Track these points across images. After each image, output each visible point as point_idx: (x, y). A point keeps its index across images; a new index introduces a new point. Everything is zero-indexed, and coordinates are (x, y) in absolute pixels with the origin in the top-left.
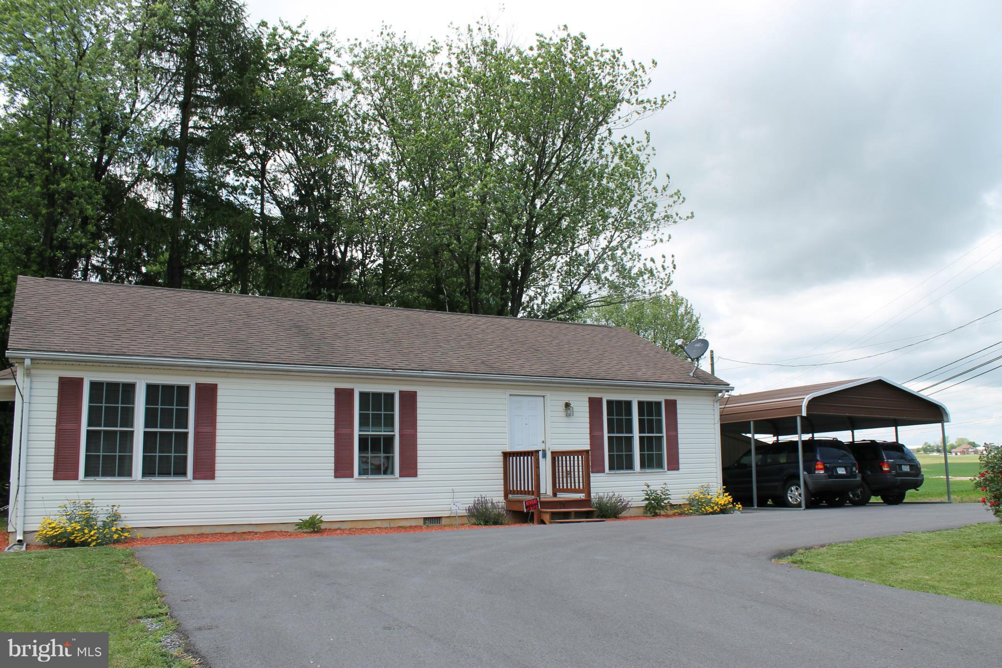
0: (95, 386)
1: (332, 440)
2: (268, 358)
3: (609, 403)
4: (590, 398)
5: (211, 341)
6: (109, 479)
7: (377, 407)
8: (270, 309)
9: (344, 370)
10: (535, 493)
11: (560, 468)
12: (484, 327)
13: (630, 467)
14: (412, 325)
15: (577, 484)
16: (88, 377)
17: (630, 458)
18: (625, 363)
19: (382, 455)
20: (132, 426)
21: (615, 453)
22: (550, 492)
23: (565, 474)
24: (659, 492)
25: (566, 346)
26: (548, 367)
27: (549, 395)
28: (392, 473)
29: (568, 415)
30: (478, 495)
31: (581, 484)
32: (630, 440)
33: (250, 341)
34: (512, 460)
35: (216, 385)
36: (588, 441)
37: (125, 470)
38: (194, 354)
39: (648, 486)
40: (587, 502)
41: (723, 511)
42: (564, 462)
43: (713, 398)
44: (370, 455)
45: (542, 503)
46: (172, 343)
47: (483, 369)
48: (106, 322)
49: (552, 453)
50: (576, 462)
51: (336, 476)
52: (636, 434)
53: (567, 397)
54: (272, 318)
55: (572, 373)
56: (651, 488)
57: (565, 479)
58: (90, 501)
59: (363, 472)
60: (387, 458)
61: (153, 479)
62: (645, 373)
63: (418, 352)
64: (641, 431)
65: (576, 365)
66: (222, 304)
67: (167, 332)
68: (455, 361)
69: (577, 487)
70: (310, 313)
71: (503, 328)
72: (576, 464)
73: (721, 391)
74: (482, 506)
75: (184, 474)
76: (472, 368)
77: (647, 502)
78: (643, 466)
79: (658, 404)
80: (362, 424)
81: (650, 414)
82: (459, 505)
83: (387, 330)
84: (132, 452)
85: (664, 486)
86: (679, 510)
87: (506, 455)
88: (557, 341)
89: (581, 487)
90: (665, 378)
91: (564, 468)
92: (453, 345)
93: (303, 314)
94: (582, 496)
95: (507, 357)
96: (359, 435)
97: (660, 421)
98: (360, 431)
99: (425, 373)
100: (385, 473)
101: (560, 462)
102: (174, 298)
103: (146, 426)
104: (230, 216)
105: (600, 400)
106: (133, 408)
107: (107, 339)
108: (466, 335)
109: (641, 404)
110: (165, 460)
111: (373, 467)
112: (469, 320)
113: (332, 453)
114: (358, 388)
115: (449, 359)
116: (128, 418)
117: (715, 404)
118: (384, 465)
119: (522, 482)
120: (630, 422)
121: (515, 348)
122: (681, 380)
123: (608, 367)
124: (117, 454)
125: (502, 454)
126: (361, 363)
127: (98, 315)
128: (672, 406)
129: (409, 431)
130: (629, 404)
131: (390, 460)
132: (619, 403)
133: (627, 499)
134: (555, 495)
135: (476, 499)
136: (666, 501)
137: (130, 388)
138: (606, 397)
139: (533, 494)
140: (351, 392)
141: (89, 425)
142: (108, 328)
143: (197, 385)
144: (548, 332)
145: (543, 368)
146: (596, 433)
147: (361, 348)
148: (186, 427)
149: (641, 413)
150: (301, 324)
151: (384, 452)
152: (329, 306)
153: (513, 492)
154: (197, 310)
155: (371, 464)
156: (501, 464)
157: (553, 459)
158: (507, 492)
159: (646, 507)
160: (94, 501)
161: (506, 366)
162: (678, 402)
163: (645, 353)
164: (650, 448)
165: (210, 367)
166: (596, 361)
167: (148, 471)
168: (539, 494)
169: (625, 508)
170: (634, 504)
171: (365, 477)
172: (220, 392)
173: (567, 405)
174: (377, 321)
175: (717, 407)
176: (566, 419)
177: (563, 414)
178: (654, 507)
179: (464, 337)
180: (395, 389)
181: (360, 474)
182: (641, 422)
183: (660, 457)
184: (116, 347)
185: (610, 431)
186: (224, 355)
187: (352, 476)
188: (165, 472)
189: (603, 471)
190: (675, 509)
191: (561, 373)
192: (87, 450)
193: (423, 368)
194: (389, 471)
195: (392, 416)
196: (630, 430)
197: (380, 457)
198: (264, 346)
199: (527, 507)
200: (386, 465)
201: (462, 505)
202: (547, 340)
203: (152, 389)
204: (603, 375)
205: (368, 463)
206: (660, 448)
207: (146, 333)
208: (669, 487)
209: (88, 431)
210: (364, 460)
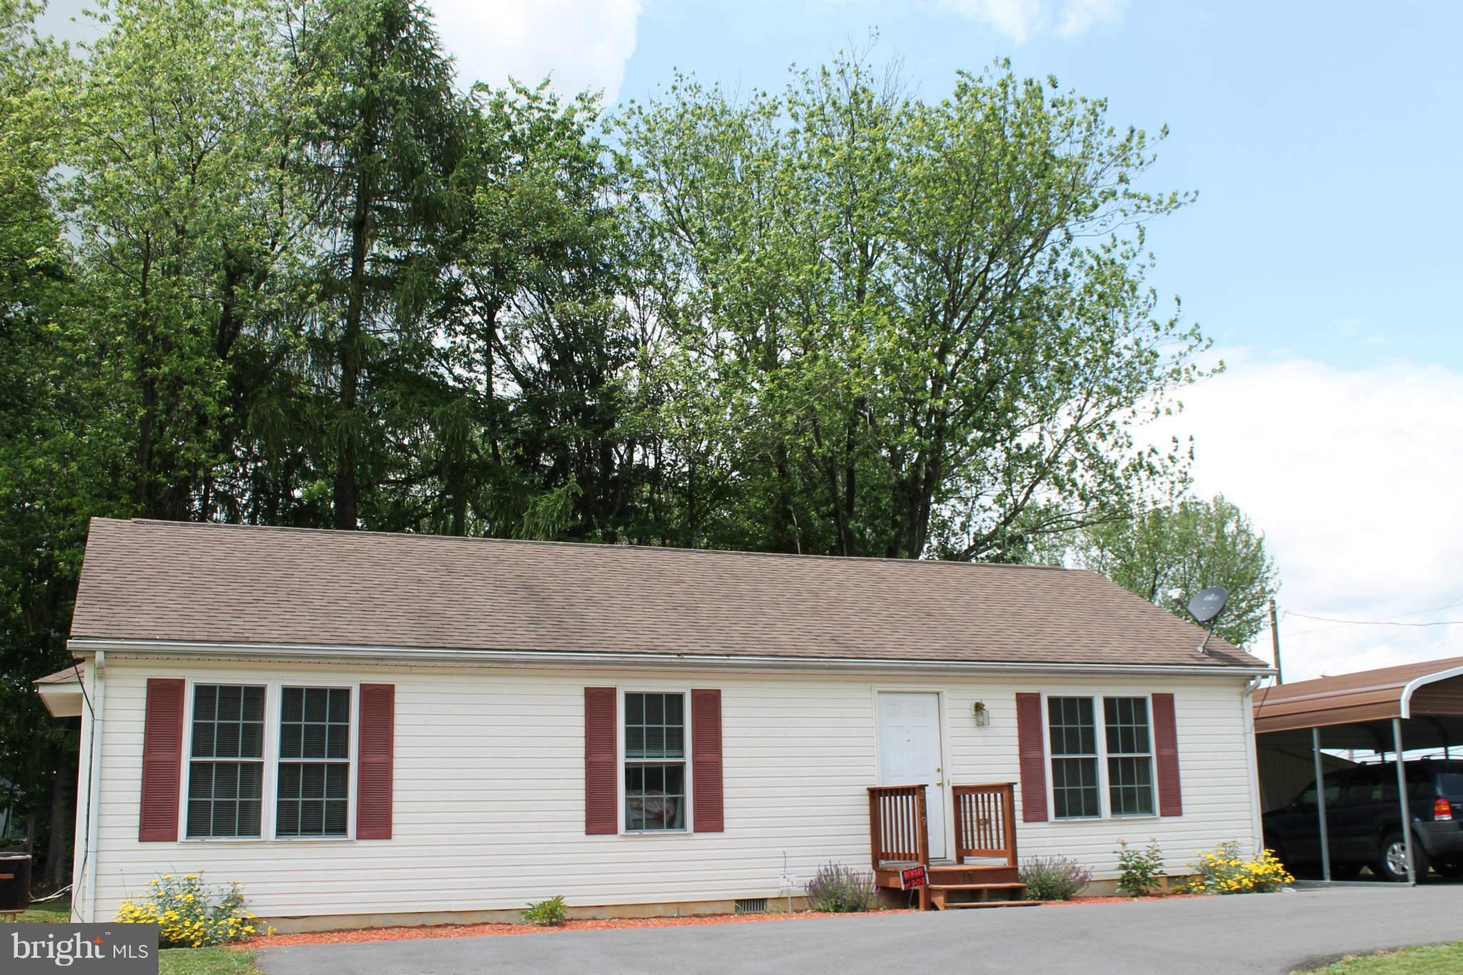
0: (204, 693)
1: (582, 773)
2: (474, 641)
3: (1053, 702)
4: (1018, 695)
5: (386, 615)
6: (224, 839)
7: (655, 717)
8: (486, 558)
9: (598, 657)
10: (921, 857)
11: (968, 814)
12: (842, 577)
13: (1093, 810)
14: (720, 577)
15: (995, 842)
16: (193, 679)
17: (1093, 796)
18: (1082, 632)
19: (665, 795)
20: (260, 755)
21: (1066, 788)
22: (952, 855)
23: (975, 824)
24: (1143, 854)
25: (982, 606)
26: (944, 643)
27: (948, 692)
28: (682, 826)
29: (980, 724)
30: (824, 861)
31: (1002, 841)
32: (1092, 764)
33: (449, 614)
34: (886, 802)
35: (392, 687)
36: (1017, 768)
37: (250, 826)
38: (356, 638)
39: (1124, 844)
40: (1011, 873)
41: (1261, 886)
42: (974, 804)
43: (1241, 690)
44: (644, 796)
45: (931, 874)
46: (323, 620)
47: (831, 649)
48: (221, 589)
49: (955, 788)
50: (993, 804)
51: (588, 832)
52: (1102, 755)
53: (976, 693)
54: (487, 574)
55: (985, 654)
56: (1129, 847)
57: (976, 833)
58: (197, 875)
59: (633, 825)
60: (675, 801)
61: (294, 839)
62: (1116, 649)
63: (726, 623)
64: (1111, 748)
65: (996, 638)
66: (407, 553)
67: (317, 603)
68: (785, 638)
69: (995, 846)
70: (551, 563)
71: (874, 578)
72: (993, 808)
73: (1253, 677)
74: (833, 880)
75: (343, 830)
76: (813, 649)
77: (1124, 872)
78: (1115, 809)
79: (1141, 702)
80: (629, 746)
81: (1126, 718)
82: (793, 878)
83: (676, 588)
84: (260, 796)
85: (1151, 844)
86: (1181, 885)
87: (876, 794)
88: (967, 597)
89: (1002, 846)
90: (1151, 656)
91: (974, 814)
92: (786, 610)
93: (541, 565)
94: (1002, 862)
95: (876, 628)
96: (626, 764)
97: (1145, 732)
98: (627, 757)
99: (733, 660)
100: (671, 825)
101: (968, 804)
102: (331, 546)
103: (283, 754)
104: (434, 404)
105: (1036, 698)
106: (262, 726)
107: (221, 617)
108: (810, 592)
109: (1109, 702)
110: (312, 809)
111: (650, 816)
112: (818, 566)
113: (582, 794)
114: (624, 687)
115: (775, 634)
116: (254, 743)
117: (1245, 700)
118: (668, 812)
119: (900, 838)
120: (1090, 735)
121: (892, 611)
122: (1179, 660)
123: (1052, 639)
124: (238, 800)
125: (867, 793)
126: (627, 646)
127: (210, 578)
128: (1165, 704)
129: (708, 757)
130: (1087, 703)
131: (678, 803)
132: (1070, 701)
133: (1088, 867)
134: (960, 860)
135: (822, 868)
136: (1156, 871)
137: (256, 695)
138: (1047, 692)
139: (917, 859)
140: (611, 693)
141: (194, 754)
142: (224, 598)
143: (362, 686)
144: (953, 583)
145: (937, 646)
146: (1032, 754)
147: (630, 620)
148: (345, 755)
149: (1109, 718)
150: (534, 582)
151: (669, 791)
152: (584, 550)
153: (886, 856)
154: (367, 565)
155: (647, 811)
156: (866, 809)
157: (957, 800)
158: (878, 855)
159: (1122, 880)
160: (204, 875)
161: (871, 644)
162: (1176, 698)
163: (1122, 613)
164: (1129, 779)
165: (382, 659)
166: (1031, 630)
167: (286, 827)
168: (926, 860)
169: (1083, 881)
170: (1096, 876)
171: (636, 833)
172: (398, 698)
173: (979, 707)
174: (661, 573)
175: (1249, 704)
176: (977, 731)
177: (972, 722)
178: (1136, 881)
179: (806, 596)
180: (684, 686)
181: (628, 828)
182: (1111, 733)
183: (1147, 793)
184: (235, 629)
185: (1055, 750)
186: (405, 638)
187: (614, 831)
188: (312, 828)
189: (1045, 819)
190: (1178, 883)
191: (967, 653)
192: (191, 794)
193: (729, 651)
194: (677, 822)
195: (680, 732)
196: (1091, 746)
197: (662, 799)
198: (470, 622)
199: (906, 882)
200: (672, 813)
201: (797, 880)
202: (950, 596)
203: (290, 695)
204: (1041, 654)
205: (641, 809)
206: (1146, 778)
207: (283, 604)
208: (1161, 846)
209: (192, 764)
210: (635, 804)
